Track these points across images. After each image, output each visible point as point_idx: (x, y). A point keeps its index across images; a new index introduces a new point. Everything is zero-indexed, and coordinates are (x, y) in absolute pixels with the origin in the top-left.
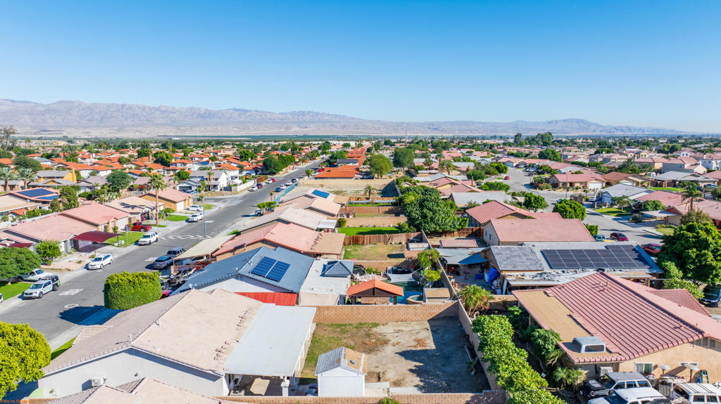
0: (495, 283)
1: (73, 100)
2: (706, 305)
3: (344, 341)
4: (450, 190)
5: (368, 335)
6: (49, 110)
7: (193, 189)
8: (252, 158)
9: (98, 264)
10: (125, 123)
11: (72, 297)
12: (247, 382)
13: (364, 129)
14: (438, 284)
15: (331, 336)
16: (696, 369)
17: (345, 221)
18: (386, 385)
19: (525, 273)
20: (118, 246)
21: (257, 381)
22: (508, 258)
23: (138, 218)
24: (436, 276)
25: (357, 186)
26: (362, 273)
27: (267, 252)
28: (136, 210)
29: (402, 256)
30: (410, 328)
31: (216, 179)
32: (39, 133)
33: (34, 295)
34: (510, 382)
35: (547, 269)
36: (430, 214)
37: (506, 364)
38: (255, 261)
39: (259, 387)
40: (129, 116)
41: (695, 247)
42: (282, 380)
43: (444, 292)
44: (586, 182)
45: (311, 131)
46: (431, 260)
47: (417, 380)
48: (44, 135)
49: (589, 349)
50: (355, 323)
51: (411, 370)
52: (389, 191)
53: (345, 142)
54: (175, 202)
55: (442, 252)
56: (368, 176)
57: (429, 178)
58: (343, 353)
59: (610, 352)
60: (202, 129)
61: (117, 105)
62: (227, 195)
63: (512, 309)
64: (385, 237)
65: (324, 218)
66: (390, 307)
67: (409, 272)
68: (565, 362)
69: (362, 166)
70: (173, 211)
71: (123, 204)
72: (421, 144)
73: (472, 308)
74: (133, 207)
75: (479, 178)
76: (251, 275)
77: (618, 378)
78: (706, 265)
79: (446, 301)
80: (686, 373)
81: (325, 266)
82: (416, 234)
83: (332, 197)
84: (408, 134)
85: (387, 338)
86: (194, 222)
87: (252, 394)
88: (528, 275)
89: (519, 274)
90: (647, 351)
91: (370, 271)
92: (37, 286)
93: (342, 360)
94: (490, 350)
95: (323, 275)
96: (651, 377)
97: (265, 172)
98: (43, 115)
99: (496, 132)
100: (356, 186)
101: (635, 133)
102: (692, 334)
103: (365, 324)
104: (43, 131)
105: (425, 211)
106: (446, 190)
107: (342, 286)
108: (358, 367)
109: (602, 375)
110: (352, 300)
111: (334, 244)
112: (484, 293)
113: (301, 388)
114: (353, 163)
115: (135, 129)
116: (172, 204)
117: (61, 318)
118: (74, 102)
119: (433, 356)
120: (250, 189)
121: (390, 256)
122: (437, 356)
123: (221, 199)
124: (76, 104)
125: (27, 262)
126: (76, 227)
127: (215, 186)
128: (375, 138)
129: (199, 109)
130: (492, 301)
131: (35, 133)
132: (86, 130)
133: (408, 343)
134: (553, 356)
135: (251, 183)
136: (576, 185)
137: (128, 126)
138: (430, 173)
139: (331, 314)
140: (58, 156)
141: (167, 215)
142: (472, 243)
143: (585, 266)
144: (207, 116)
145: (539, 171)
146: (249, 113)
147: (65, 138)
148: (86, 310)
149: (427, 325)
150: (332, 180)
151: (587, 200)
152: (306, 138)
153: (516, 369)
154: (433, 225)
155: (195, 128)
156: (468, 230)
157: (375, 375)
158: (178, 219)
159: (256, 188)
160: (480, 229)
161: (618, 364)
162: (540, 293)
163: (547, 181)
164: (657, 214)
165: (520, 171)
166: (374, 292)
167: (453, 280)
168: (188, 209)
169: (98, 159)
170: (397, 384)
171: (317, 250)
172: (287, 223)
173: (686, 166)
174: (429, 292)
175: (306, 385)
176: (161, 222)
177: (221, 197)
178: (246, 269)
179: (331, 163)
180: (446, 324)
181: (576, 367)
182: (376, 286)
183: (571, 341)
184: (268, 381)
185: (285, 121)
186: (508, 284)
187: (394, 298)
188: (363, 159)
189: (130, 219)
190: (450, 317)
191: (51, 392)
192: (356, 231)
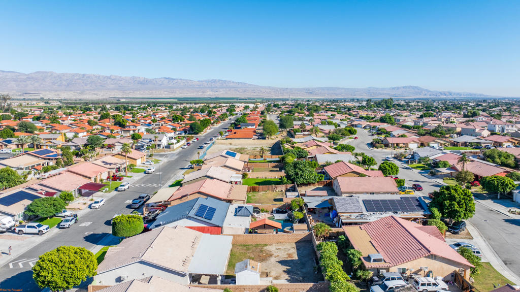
0: (335, 219)
1: (47, 71)
2: (453, 233)
3: (249, 255)
4: (315, 151)
5: (262, 251)
6: (29, 78)
7: (145, 147)
8: (181, 120)
9: (97, 206)
10: (85, 88)
11: (87, 227)
12: (198, 277)
13: (259, 93)
14: (302, 221)
15: (241, 252)
16: (427, 270)
17: (247, 175)
18: (271, 279)
19: (352, 214)
20: (105, 192)
21: (203, 277)
22: (343, 205)
23: (114, 171)
24: (301, 216)
25: (255, 144)
26: (258, 212)
27: (202, 201)
28: (112, 166)
29: (281, 200)
30: (285, 247)
31: (160, 141)
32: (22, 95)
33: (66, 226)
34: (331, 277)
35: (365, 212)
36: (300, 173)
37: (331, 268)
38: (196, 207)
39: (205, 280)
40: (88, 83)
41: (448, 199)
42: (218, 277)
43: (304, 226)
44: (407, 143)
45: (221, 94)
46: (299, 205)
47: (287, 276)
48: (26, 97)
49: (375, 261)
50: (254, 244)
51: (284, 271)
52: (276, 149)
53: (246, 105)
54: (136, 160)
55: (306, 200)
56: (262, 136)
57: (302, 140)
58: (249, 262)
59: (385, 262)
60: (142, 92)
61: (79, 75)
62: (168, 152)
63: (340, 237)
64: (272, 187)
65: (233, 173)
66: (274, 235)
67: (285, 212)
68: (362, 267)
69: (258, 128)
70: (135, 166)
71: (104, 162)
72: (300, 108)
73: (319, 235)
74: (110, 164)
75: (336, 140)
76: (195, 217)
77: (387, 275)
78: (454, 210)
79: (304, 231)
80: (422, 273)
81: (236, 209)
82: (291, 185)
83: (238, 156)
84: (291, 97)
85: (271, 253)
86: (149, 173)
87: (201, 284)
88: (353, 216)
89: (348, 215)
90: (404, 261)
91: (263, 211)
92: (67, 221)
93: (248, 266)
94: (324, 261)
95: (235, 215)
96: (405, 275)
97: (191, 132)
98: (25, 81)
99: (355, 95)
100: (253, 144)
101: (455, 96)
102: (426, 253)
103: (260, 245)
104: (26, 94)
105: (297, 170)
106: (312, 150)
107: (246, 222)
108: (256, 270)
109: (380, 274)
110: (251, 231)
111: (241, 192)
112: (327, 227)
113: (226, 280)
114: (252, 126)
115: (93, 92)
116: (134, 161)
117: (86, 240)
118: (48, 72)
119: (296, 263)
120: (183, 146)
121: (275, 200)
122: (299, 264)
123: (163, 155)
124: (50, 74)
125: (59, 206)
126: (79, 180)
127: (159, 145)
128: (268, 100)
129: (139, 78)
130: (331, 232)
131: (20, 95)
132: (56, 93)
133: (283, 256)
134: (356, 265)
135: (183, 142)
136: (401, 145)
137: (88, 90)
138: (304, 135)
139: (241, 239)
140: (44, 118)
141: (131, 169)
142: (325, 193)
143: (387, 209)
144: (145, 83)
145: (379, 132)
146: (176, 81)
147: (42, 99)
148: (98, 236)
149: (295, 246)
150: (237, 140)
151: (405, 157)
152: (217, 100)
153: (336, 271)
154: (302, 180)
155: (136, 92)
156: (324, 182)
157: (265, 274)
158: (138, 171)
159: (187, 146)
160: (331, 182)
161: (389, 268)
162: (357, 227)
163: (382, 141)
164: (444, 171)
165: (366, 131)
166: (265, 226)
167: (311, 218)
168: (144, 164)
169: (73, 120)
170: (276, 278)
171: (230, 198)
172: (212, 178)
173: (477, 130)
174: (296, 226)
175: (229, 279)
176: (129, 174)
177: (164, 153)
178: (192, 213)
179: (236, 125)
180: (305, 245)
181: (367, 270)
182: (266, 223)
183: (367, 256)
184: (209, 277)
185: (201, 87)
186: (342, 222)
187: (277, 230)
188: (258, 122)
189: (109, 172)
190: (308, 241)
191: (100, 282)
192: (254, 182)
